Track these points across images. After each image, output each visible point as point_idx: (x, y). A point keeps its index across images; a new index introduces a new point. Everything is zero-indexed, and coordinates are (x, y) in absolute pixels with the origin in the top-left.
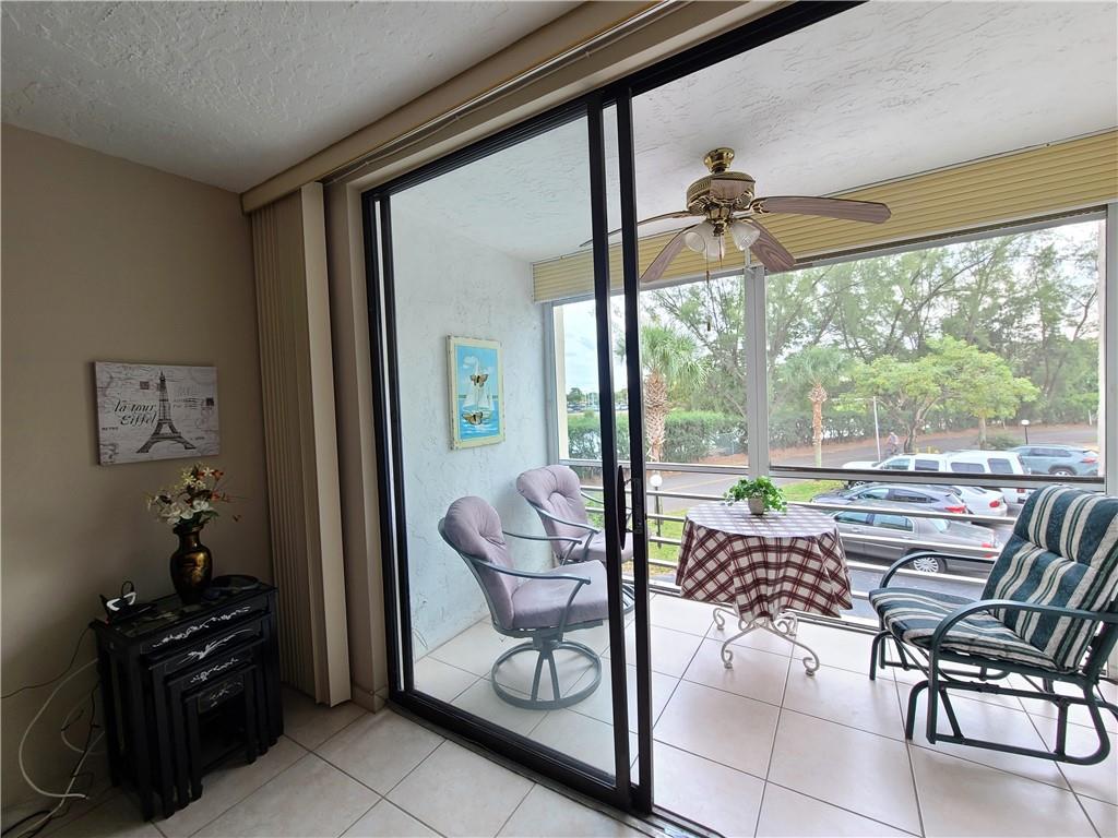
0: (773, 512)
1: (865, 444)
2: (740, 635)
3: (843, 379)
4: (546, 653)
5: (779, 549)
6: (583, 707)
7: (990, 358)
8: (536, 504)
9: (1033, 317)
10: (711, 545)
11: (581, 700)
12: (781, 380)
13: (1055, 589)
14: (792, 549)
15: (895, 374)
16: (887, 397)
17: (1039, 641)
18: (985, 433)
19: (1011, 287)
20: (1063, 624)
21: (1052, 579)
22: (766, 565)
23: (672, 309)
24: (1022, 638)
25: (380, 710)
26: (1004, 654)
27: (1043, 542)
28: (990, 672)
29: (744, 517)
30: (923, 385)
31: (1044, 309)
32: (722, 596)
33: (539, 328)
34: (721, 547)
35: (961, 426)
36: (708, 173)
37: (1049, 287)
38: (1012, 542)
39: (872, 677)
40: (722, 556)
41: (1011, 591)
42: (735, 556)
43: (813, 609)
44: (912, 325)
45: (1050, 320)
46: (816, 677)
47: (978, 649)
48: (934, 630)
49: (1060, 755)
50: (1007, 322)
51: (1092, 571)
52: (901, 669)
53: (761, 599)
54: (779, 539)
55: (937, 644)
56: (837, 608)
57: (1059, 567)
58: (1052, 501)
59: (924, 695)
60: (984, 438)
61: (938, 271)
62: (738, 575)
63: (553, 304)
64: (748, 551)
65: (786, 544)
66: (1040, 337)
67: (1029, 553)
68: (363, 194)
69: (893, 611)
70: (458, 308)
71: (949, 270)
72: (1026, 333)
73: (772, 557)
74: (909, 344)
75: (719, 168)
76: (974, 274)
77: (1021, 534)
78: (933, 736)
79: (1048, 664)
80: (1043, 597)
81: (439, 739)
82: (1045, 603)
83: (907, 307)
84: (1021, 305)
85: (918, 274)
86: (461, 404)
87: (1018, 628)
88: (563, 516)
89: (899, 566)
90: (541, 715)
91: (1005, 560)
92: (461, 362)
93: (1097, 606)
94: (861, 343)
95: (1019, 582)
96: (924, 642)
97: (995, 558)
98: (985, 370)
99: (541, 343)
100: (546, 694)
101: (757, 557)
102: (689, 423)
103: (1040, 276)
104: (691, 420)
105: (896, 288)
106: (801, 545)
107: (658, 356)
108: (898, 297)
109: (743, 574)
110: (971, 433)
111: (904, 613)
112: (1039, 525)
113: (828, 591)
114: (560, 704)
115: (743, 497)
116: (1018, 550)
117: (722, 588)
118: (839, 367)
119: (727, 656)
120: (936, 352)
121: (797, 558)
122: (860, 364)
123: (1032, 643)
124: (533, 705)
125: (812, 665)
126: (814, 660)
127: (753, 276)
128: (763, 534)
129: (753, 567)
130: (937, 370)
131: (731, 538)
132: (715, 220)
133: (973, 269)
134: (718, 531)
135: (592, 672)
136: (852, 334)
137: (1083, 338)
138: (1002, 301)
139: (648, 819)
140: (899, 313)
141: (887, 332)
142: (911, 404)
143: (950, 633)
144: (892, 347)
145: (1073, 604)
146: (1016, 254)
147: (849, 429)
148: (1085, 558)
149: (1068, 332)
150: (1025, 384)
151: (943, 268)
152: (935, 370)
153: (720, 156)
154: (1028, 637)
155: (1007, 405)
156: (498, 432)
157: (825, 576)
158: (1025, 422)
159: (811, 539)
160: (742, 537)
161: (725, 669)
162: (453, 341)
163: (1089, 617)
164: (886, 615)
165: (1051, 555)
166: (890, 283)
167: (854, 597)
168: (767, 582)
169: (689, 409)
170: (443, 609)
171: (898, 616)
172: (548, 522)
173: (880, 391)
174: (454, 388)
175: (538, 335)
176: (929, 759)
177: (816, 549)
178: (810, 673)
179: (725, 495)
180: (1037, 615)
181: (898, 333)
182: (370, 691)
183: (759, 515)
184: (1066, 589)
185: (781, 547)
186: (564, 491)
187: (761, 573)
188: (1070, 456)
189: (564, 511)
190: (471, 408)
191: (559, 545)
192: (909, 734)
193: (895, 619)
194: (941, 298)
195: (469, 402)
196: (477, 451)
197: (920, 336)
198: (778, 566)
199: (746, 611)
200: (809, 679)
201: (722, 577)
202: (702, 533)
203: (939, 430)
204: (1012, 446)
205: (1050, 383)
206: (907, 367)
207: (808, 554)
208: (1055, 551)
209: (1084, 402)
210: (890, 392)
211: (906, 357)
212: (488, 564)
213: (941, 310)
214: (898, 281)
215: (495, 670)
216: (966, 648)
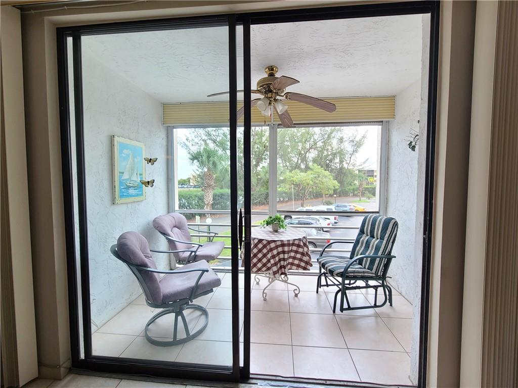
0: (282, 230)
1: (289, 203)
2: (269, 285)
3: (282, 178)
4: (179, 313)
5: (289, 245)
6: (203, 336)
7: (327, 173)
8: (164, 234)
9: (337, 160)
10: (260, 246)
11: (201, 333)
12: (259, 177)
13: (374, 249)
14: (293, 244)
15: (299, 176)
16: (297, 185)
17: (370, 268)
18: (325, 200)
19: (332, 149)
20: (378, 260)
21: (373, 246)
22: (284, 252)
23: (214, 141)
24: (365, 268)
25: (65, 376)
26: (363, 274)
27: (369, 234)
28: (352, 282)
29: (271, 232)
30: (308, 181)
31: (340, 156)
32: (264, 269)
33: (165, 140)
34: (265, 246)
35: (317, 197)
36: (266, 76)
37: (342, 150)
38: (359, 235)
39: (317, 292)
40: (265, 251)
41: (360, 252)
42: (271, 250)
43: (300, 268)
44: (304, 159)
45: (341, 162)
46: (298, 296)
47: (356, 274)
48: (343, 270)
49: (375, 306)
50: (331, 161)
51: (385, 242)
52: (326, 287)
53: (281, 267)
54: (289, 241)
55: (343, 275)
56: (308, 267)
57: (375, 242)
58: (371, 219)
59: (340, 295)
60: (324, 201)
61: (312, 140)
62: (273, 258)
63: (174, 127)
64: (277, 247)
65: (291, 242)
66: (339, 167)
67: (365, 238)
68: (58, 29)
69: (328, 265)
70: (119, 120)
71: (316, 140)
72: (335, 165)
73: (286, 249)
74: (303, 166)
75: (271, 75)
76: (322, 143)
77: (362, 232)
78: (342, 309)
79: (374, 275)
80: (371, 252)
81: (116, 381)
82: (371, 254)
83: (303, 152)
84: (334, 155)
85: (306, 140)
86: (120, 177)
87: (363, 265)
88: (180, 240)
89: (326, 248)
90: (180, 347)
91: (357, 242)
92: (121, 152)
93: (386, 253)
94: (288, 164)
95: (363, 248)
96: (341, 275)
97: (354, 241)
98: (326, 177)
99: (166, 147)
100: (182, 335)
101: (280, 249)
102: (222, 194)
103: (339, 146)
104: (223, 193)
105: (300, 144)
106: (296, 242)
107: (211, 162)
108: (300, 148)
109: (275, 257)
110: (320, 199)
111: (332, 265)
112: (368, 228)
113: (306, 260)
114: (190, 338)
115: (270, 224)
116: (361, 238)
117: (264, 265)
118: (281, 173)
119: (265, 295)
120: (311, 169)
121: (295, 248)
122: (288, 173)
123: (368, 269)
124: (176, 342)
125: (297, 292)
126: (298, 290)
127: (273, 128)
128: (282, 239)
129: (278, 254)
130: (312, 176)
131: (269, 242)
132: (270, 98)
133: (322, 141)
134: (263, 240)
135: (203, 317)
136: (285, 161)
137: (349, 168)
138: (329, 153)
139: (249, 382)
140: (300, 154)
141: (296, 161)
142: (304, 189)
143: (349, 270)
144: (297, 167)
145: (380, 254)
146: (334, 137)
147: (283, 198)
148: (382, 238)
149: (345, 166)
150: (335, 182)
151: (314, 139)
152: (311, 176)
153: (272, 70)
154: (367, 268)
155: (331, 189)
156: (142, 194)
157: (304, 254)
158: (335, 196)
159: (300, 240)
160: (274, 241)
161: (264, 301)
162: (116, 139)
163: (384, 257)
164: (326, 266)
165: (372, 238)
166: (298, 142)
167: (313, 262)
168: (284, 260)
169: (222, 188)
170: (106, 301)
171: (330, 266)
172: (172, 243)
173: (294, 183)
174: (116, 168)
175: (165, 143)
176: (341, 319)
177: (302, 244)
178: (296, 295)
179: (261, 224)
180: (369, 259)
181: (300, 161)
182: (57, 366)
183: (276, 231)
184: (377, 249)
185: (289, 244)
186: (179, 226)
187: (281, 256)
188: (346, 207)
189: (180, 236)
190: (127, 180)
191: (178, 255)
192: (334, 311)
193: (329, 268)
194: (313, 150)
195: (126, 176)
196: (130, 205)
197: (306, 163)
198: (289, 252)
199: (276, 273)
200: (296, 298)
201: (265, 260)
202: (256, 241)
203: (311, 199)
204: (332, 204)
205: (341, 182)
206: (303, 174)
207: (299, 246)
208: (372, 236)
209: (349, 189)
210: (298, 184)
211: (302, 171)
212: (149, 269)
213: (312, 155)
214: (300, 141)
215: (146, 329)
216: (352, 274)
